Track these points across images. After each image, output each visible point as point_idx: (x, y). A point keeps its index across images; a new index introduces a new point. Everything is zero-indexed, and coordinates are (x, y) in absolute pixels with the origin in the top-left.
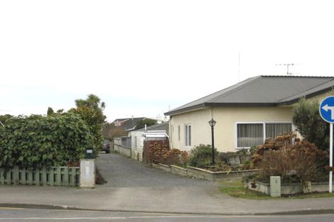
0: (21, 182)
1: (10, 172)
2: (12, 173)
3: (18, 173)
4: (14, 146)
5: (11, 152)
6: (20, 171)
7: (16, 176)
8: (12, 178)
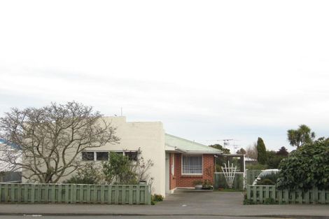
0: (320, 201)
1: (308, 193)
2: (310, 193)
3: (317, 193)
4: (317, 169)
5: (313, 175)
6: (320, 191)
7: (314, 196)
8: (310, 198)
